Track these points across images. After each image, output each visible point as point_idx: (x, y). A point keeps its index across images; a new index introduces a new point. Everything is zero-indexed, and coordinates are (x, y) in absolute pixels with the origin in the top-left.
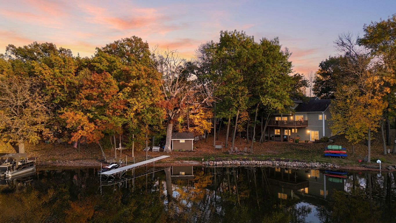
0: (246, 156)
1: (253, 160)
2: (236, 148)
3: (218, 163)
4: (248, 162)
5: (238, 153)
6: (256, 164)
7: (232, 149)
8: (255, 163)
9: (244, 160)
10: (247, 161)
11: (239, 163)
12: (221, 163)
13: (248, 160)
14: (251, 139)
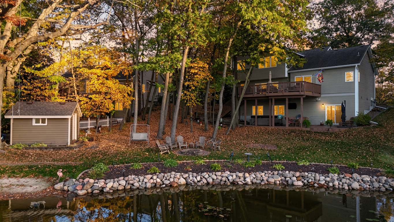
0: (203, 157)
1: (223, 171)
2: (180, 138)
3: (110, 184)
4: (209, 177)
5: (184, 150)
6: (233, 183)
7: (169, 140)
8: (231, 181)
9: (198, 170)
10: (206, 175)
11: (183, 181)
12: (121, 183)
13: (210, 169)
14: (212, 123)
